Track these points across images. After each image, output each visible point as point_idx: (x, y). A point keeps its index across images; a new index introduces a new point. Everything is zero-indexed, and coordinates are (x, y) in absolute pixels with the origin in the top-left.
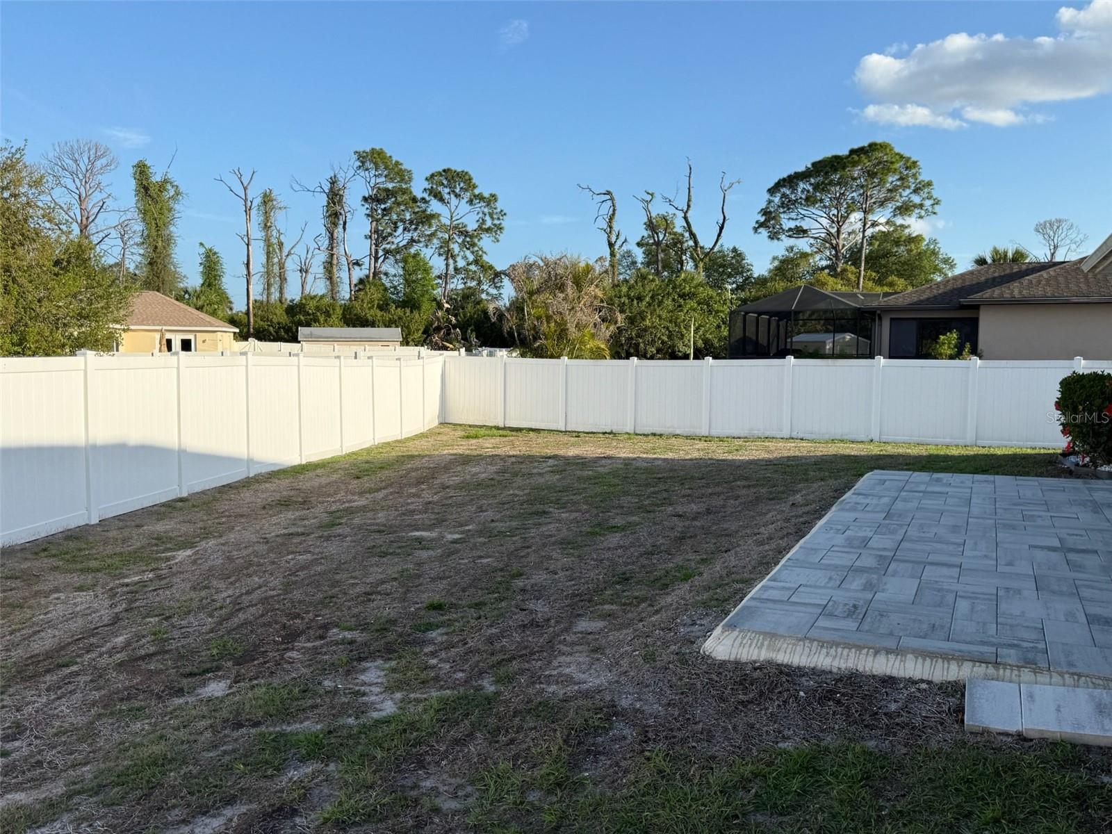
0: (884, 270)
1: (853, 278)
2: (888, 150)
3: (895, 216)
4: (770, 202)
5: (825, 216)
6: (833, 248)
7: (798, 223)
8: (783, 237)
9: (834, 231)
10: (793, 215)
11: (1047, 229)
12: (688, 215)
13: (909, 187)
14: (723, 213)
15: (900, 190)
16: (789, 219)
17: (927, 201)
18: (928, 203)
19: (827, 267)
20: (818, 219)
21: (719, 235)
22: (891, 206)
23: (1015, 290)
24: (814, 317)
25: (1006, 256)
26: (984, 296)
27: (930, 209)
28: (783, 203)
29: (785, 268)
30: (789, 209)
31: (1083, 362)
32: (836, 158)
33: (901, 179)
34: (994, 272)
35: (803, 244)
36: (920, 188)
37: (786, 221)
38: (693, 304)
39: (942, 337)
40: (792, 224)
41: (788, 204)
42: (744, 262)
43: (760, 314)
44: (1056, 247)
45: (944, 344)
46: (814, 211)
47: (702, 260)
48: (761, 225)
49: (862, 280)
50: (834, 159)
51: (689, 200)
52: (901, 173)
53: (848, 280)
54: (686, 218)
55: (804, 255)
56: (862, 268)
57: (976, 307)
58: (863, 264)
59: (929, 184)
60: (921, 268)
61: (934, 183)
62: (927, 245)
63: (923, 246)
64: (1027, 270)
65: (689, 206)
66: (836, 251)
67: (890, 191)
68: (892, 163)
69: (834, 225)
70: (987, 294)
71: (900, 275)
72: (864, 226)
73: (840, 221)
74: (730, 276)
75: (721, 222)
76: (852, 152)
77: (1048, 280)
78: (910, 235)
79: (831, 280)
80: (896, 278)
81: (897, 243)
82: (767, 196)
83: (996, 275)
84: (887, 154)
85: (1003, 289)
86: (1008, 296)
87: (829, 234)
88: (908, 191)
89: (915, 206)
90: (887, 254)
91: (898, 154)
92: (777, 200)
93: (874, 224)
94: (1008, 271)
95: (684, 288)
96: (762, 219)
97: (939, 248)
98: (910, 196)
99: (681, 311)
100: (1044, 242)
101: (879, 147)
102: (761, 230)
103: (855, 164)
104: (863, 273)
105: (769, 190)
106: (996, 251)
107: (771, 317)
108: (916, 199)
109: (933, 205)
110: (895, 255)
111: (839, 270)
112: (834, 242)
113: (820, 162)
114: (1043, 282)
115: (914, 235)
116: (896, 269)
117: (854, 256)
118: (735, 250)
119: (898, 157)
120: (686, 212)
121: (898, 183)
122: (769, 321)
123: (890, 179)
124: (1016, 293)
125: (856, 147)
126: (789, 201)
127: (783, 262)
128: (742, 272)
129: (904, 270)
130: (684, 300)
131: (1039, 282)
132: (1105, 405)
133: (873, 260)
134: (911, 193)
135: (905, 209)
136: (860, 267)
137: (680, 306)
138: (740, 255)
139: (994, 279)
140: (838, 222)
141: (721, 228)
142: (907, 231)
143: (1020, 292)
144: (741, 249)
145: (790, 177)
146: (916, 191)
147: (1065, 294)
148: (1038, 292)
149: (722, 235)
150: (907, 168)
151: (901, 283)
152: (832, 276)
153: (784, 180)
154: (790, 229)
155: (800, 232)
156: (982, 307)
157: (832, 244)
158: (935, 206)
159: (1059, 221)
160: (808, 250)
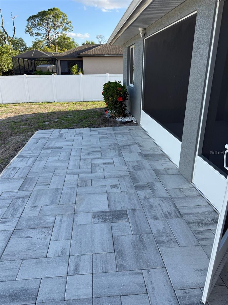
0: (62, 47)
1: (54, 48)
2: (58, 10)
3: (63, 31)
4: (28, 24)
5: (44, 29)
6: (48, 39)
7: (38, 31)
8: (34, 35)
9: (47, 34)
10: (36, 29)
11: (98, 37)
12: (3, 26)
13: (65, 23)
14: (14, 26)
15: (63, 23)
16: (35, 30)
17: (70, 27)
18: (70, 28)
19: (47, 45)
20: (43, 30)
21: (14, 33)
22: (62, 28)
23: (91, 52)
24: (44, 60)
25: (89, 43)
26: (83, 54)
27: (71, 29)
28: (32, 25)
29: (36, 45)
30: (34, 27)
31: (109, 75)
32: (45, 11)
33: (63, 20)
34: (86, 47)
35: (40, 38)
36: (68, 23)
37: (34, 30)
38: (6, 55)
39: (73, 66)
40: (36, 32)
41: (34, 25)
42: (24, 42)
43: (24, 59)
44: (100, 42)
45: (74, 68)
46: (41, 28)
47: (10, 41)
48: (27, 31)
49: (56, 49)
50: (44, 12)
51: (2, 21)
52: (62, 18)
53: (53, 49)
54: (2, 27)
55: (41, 41)
56: (56, 46)
57: (81, 57)
58: (56, 45)
59: (70, 22)
60: (71, 46)
61: (71, 22)
62: (72, 40)
63: (71, 40)
64: (94, 46)
65: (3, 23)
66: (49, 41)
67: (61, 23)
68: (59, 14)
69: (47, 33)
70: (84, 53)
71: (66, 48)
72: (55, 33)
73: (49, 32)
74: (20, 47)
75: (14, 29)
76: (49, 10)
77: (99, 49)
78: (67, 37)
79: (48, 49)
80: (65, 49)
81: (64, 39)
82: (27, 22)
83: (86, 48)
84: (58, 12)
85: (88, 52)
86: (89, 54)
87: (46, 35)
88: (65, 24)
89: (67, 28)
90: (62, 42)
91: (61, 12)
92: (30, 23)
93: (58, 33)
94: (89, 47)
95: (3, 50)
96: (27, 29)
97: (75, 41)
98: (66, 25)
99: (3, 57)
100: (98, 41)
101: (56, 9)
102: (27, 33)
103: (50, 14)
104: (56, 47)
105: (27, 20)
106: (87, 42)
107: (28, 60)
108: (67, 26)
109: (72, 28)
110: (64, 43)
111: (50, 46)
112: (48, 38)
113: (40, 12)
114: (98, 50)
115: (68, 37)
116: (65, 46)
117: (54, 42)
118: (20, 38)
119: (61, 13)
120: (2, 25)
121: (63, 21)
122: (28, 61)
123: (60, 20)
124: (91, 53)
125: (50, 9)
126: (34, 24)
127: (35, 43)
128: (24, 46)
129: (67, 47)
130: (4, 53)
131: (97, 50)
132: (118, 97)
133: (59, 44)
134: (66, 24)
135: (65, 29)
136: (55, 45)
137: (2, 56)
138: (22, 40)
139: (86, 49)
140: (48, 32)
141: (14, 31)
142: (66, 36)
143: (92, 53)
144: (22, 38)
145: (32, 16)
146: (67, 24)
147: (103, 54)
148: (96, 53)
149: (15, 33)
150: (64, 17)
151: (66, 50)
152: (48, 48)
153: (31, 17)
154: (36, 33)
155: (38, 34)
156: (83, 57)
157: (47, 38)
158: (72, 29)
159: (101, 35)
160: (41, 40)
